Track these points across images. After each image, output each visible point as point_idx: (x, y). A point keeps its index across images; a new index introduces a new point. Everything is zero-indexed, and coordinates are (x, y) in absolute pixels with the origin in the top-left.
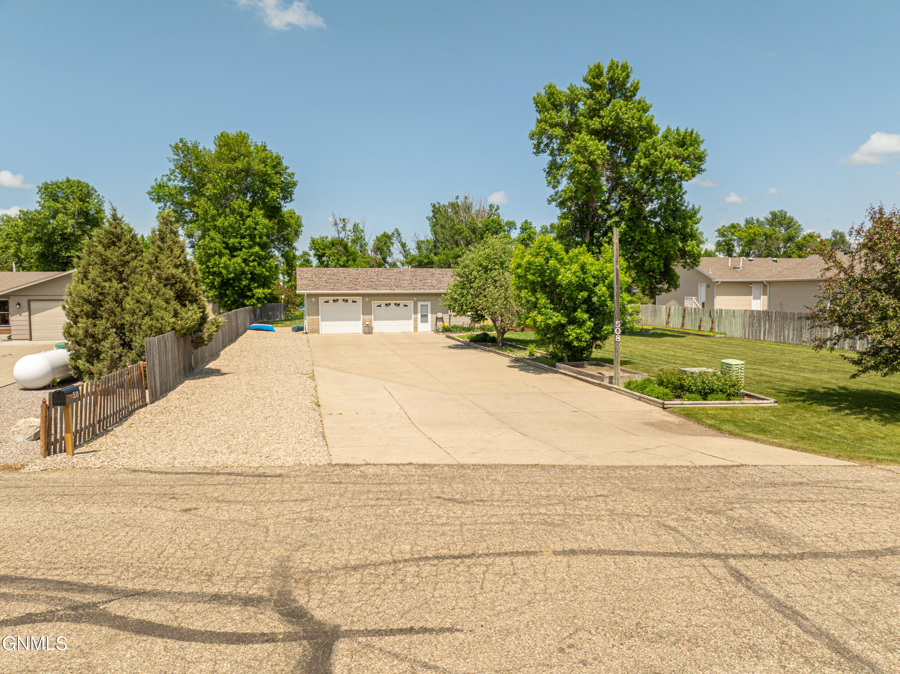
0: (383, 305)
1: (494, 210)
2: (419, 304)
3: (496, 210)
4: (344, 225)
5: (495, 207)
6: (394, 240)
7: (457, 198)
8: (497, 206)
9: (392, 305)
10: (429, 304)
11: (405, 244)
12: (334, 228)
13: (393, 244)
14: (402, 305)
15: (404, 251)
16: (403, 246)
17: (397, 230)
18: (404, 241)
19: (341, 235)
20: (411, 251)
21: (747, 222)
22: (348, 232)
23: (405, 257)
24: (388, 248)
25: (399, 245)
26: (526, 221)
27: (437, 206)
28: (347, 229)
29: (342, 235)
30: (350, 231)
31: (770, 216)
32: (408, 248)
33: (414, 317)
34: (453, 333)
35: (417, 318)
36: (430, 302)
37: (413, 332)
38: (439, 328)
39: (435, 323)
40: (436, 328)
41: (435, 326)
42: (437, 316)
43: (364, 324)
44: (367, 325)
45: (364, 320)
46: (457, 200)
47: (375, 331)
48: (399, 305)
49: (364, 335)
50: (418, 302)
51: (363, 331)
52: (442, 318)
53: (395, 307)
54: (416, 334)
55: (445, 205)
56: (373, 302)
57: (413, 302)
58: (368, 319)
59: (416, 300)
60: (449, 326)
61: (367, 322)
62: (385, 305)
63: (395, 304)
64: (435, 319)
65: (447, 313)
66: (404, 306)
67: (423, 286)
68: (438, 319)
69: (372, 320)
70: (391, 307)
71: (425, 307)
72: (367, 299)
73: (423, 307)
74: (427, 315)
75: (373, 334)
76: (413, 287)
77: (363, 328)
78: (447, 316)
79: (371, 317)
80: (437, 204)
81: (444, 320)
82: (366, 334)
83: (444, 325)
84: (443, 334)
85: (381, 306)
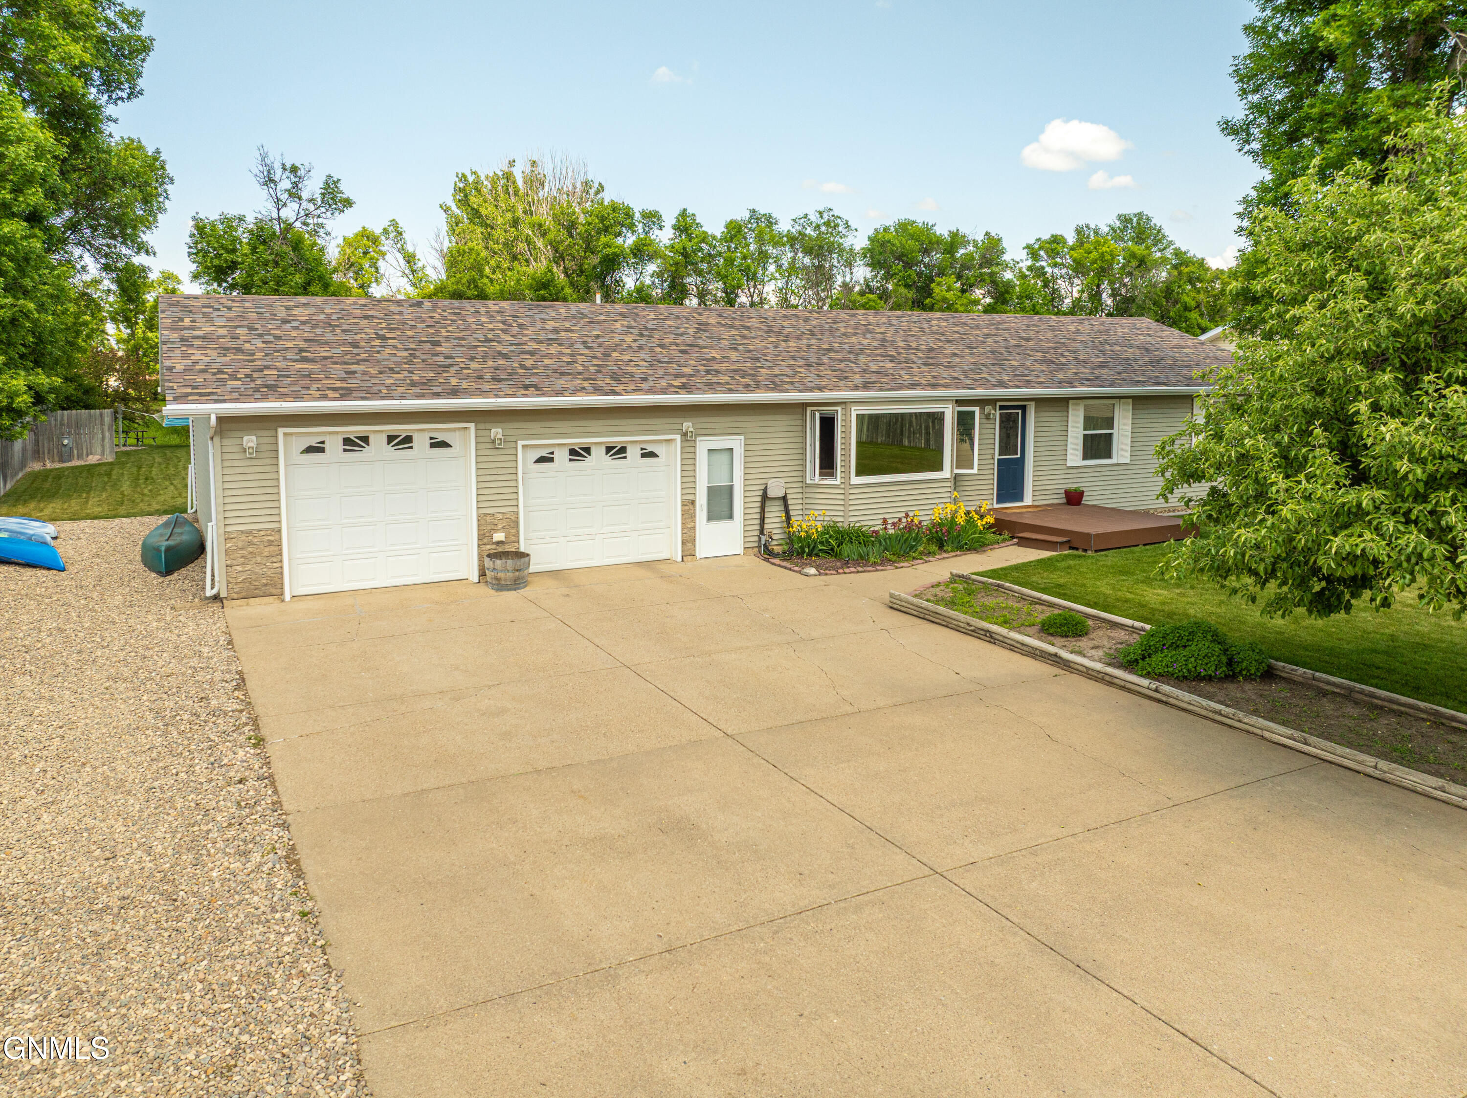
0: (562, 456)
1: (592, 191)
2: (703, 445)
3: (597, 192)
4: (295, 185)
5: (596, 185)
6: (386, 245)
7: (512, 163)
8: (600, 184)
9: (598, 453)
10: (737, 443)
11: (413, 256)
12: (264, 192)
13: (383, 254)
14: (633, 453)
15: (413, 272)
16: (410, 259)
17: (394, 223)
18: (410, 248)
19: (284, 213)
20: (429, 271)
21: (1079, 231)
22: (305, 204)
23: (414, 285)
24: (374, 265)
25: (400, 257)
26: (685, 210)
27: (471, 179)
28: (305, 195)
29: (289, 212)
30: (311, 200)
31: (1118, 223)
32: (420, 265)
33: (683, 501)
34: (847, 564)
35: (693, 503)
36: (742, 437)
37: (680, 559)
38: (774, 537)
39: (758, 516)
40: (763, 537)
41: (757, 533)
42: (765, 491)
43: (485, 541)
44: (498, 543)
45: (483, 522)
46: (513, 169)
47: (532, 569)
48: (623, 450)
49: (492, 592)
50: (698, 439)
51: (482, 574)
52: (784, 499)
53: (607, 460)
54: (689, 564)
55: (487, 177)
56: (520, 443)
57: (678, 437)
58: (501, 516)
59: (691, 429)
60: (826, 531)
61: (496, 531)
62: (567, 452)
63: (609, 449)
64: (758, 504)
65: (800, 479)
66: (644, 456)
67: (708, 372)
68: (768, 503)
69: (517, 523)
70: (590, 461)
71: (725, 457)
72: (500, 430)
73: (716, 457)
74: (731, 488)
75: (527, 589)
76: (677, 376)
77: (480, 559)
78: (800, 490)
79: (514, 509)
80: (468, 174)
81: (791, 508)
82: (502, 590)
83: (795, 528)
84: (813, 571)
85: (551, 460)
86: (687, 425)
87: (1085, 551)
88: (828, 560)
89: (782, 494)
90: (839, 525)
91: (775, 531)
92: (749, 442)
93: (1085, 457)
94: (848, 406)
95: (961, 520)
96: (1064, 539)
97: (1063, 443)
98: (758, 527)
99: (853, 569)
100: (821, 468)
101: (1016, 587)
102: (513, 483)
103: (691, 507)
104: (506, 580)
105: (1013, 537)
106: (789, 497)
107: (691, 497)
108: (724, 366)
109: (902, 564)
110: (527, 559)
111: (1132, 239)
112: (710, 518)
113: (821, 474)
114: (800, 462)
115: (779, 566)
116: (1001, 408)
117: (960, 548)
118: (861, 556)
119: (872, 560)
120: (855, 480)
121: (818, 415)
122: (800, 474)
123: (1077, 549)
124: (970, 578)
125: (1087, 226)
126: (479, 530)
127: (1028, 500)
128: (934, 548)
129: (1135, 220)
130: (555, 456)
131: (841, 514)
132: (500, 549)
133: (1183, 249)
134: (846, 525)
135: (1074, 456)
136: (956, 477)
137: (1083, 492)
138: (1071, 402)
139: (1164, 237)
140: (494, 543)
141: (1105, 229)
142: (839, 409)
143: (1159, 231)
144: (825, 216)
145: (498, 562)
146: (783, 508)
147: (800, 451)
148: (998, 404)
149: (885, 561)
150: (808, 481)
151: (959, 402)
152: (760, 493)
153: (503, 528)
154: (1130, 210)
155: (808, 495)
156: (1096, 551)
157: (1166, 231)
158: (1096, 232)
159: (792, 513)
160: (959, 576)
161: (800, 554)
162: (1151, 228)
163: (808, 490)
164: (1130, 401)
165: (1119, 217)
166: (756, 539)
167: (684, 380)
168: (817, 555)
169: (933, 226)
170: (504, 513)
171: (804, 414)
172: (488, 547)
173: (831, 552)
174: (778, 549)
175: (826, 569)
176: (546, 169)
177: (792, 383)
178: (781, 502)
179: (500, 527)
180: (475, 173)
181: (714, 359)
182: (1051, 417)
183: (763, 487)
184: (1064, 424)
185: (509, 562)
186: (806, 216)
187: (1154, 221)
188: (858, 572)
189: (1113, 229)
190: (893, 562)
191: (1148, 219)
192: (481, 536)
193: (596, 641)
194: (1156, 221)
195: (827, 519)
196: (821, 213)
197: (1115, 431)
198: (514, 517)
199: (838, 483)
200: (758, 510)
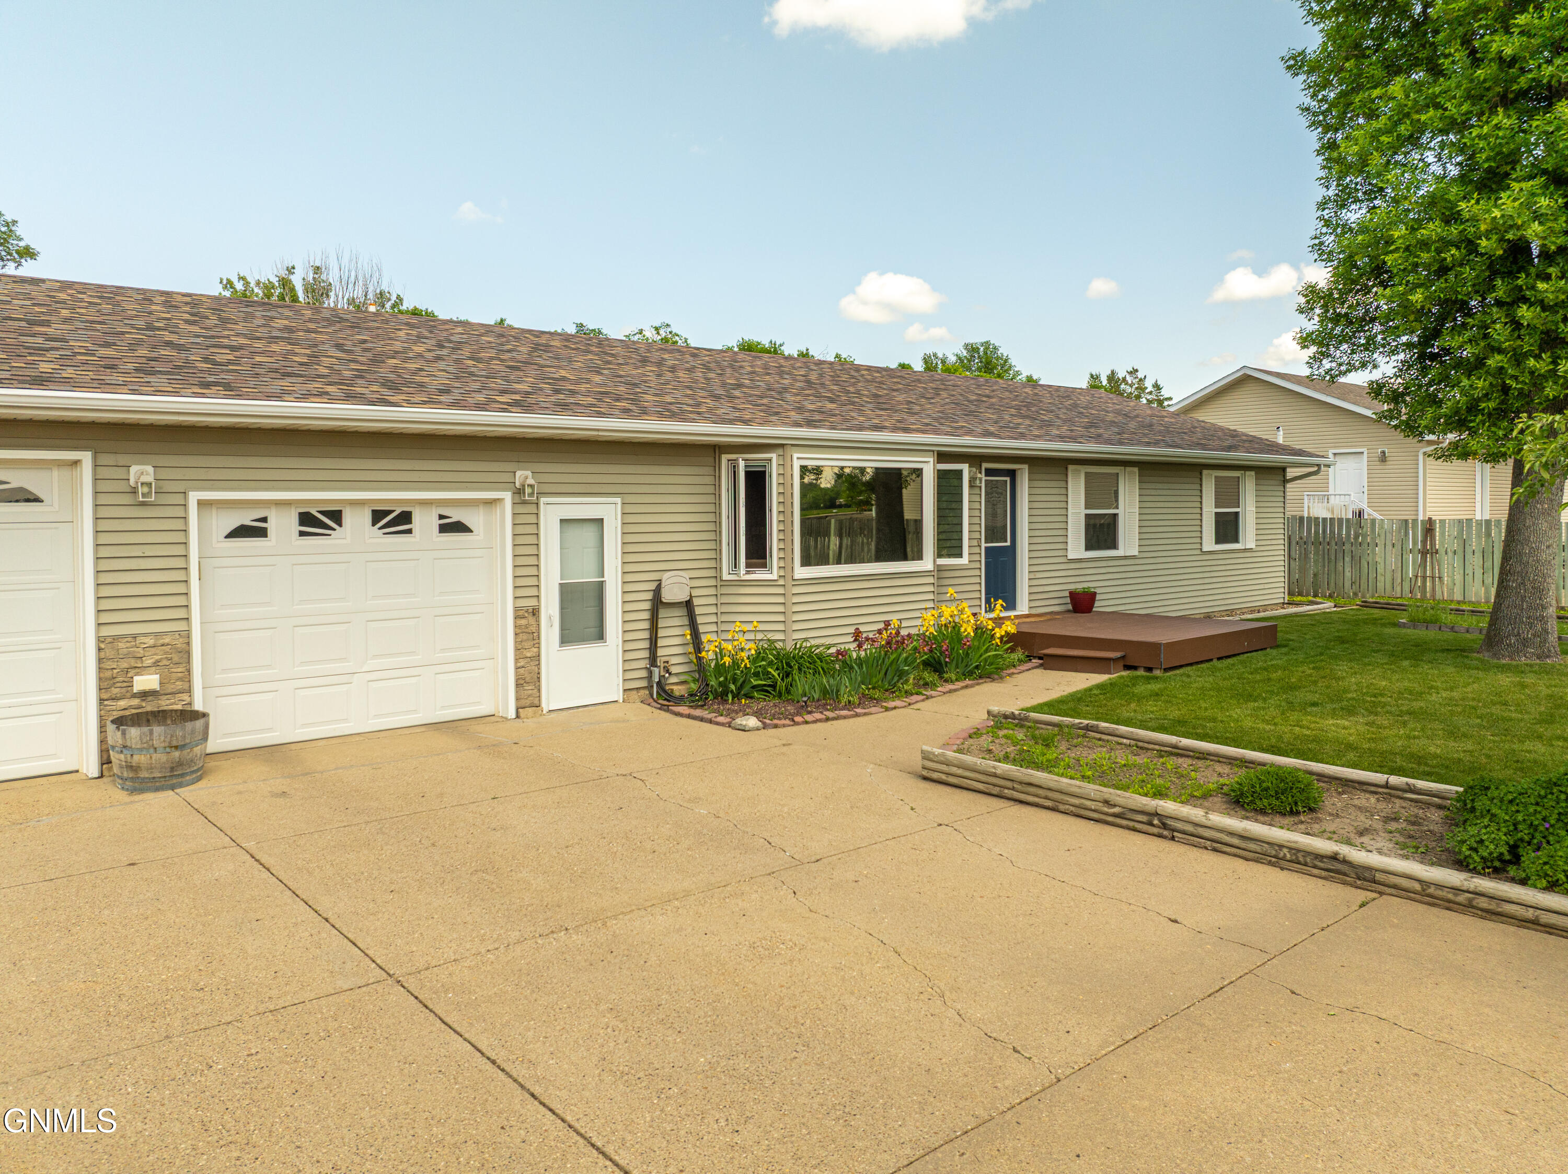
0: (283, 526)
2: (552, 511)
5: (394, 298)
7: (291, 270)
8: (398, 297)
9: (356, 521)
10: (609, 510)
14: (425, 522)
21: (927, 360)
27: (239, 286)
31: (965, 353)
33: (516, 609)
34: (803, 708)
35: (535, 612)
36: (618, 500)
37: (512, 714)
38: (674, 670)
39: (646, 635)
40: (656, 671)
41: (644, 664)
42: (657, 591)
43: (115, 691)
44: (144, 695)
45: (109, 653)
46: (292, 277)
47: (214, 744)
48: (405, 518)
49: (122, 796)
50: (543, 500)
51: (105, 761)
52: (688, 605)
53: (375, 536)
54: (530, 720)
55: (258, 283)
56: (194, 497)
57: (507, 496)
58: (150, 641)
59: (531, 481)
60: (759, 656)
61: (140, 670)
62: (295, 519)
63: (377, 516)
64: (646, 615)
65: (712, 573)
66: (444, 529)
67: (557, 391)
68: (662, 613)
69: (187, 653)
70: (341, 537)
71: (589, 533)
72: (150, 469)
73: (575, 532)
74: (600, 586)
75: (200, 784)
76: (503, 392)
77: (102, 729)
78: (712, 591)
79: (182, 626)
80: (235, 280)
81: (700, 620)
82: (142, 791)
83: (709, 655)
84: (752, 722)
85: (261, 533)
86: (524, 475)
87: (1150, 669)
88: (770, 704)
89: (684, 597)
90: (779, 645)
91: (674, 660)
92: (629, 509)
93: (1088, 548)
94: (789, 450)
95: (968, 630)
96: (1118, 654)
97: (1062, 525)
98: (646, 654)
99: (818, 716)
100: (748, 557)
101: (1123, 729)
102: (180, 576)
103: (532, 620)
104: (150, 768)
105: (1029, 658)
106: (696, 602)
107: (532, 602)
108: (583, 387)
109: (891, 704)
110: (199, 723)
111: (979, 369)
112: (565, 640)
113: (748, 566)
114: (712, 545)
115: (689, 716)
116: (989, 472)
117: (969, 674)
118: (825, 692)
119: (844, 699)
120: (802, 572)
121: (742, 464)
122: (712, 564)
123: (1135, 668)
124: (1026, 719)
125: (935, 355)
126: (100, 669)
127: (1023, 608)
128: (928, 676)
129: (982, 349)
130: (271, 526)
131: (781, 627)
132: (149, 707)
133: (1035, 378)
134: (789, 646)
135: (1076, 548)
136: (940, 569)
137: (1095, 594)
138: (1071, 468)
139: (1010, 367)
140: (134, 696)
141: (952, 359)
142: (774, 456)
143: (1006, 361)
144: (662, 332)
145: (134, 732)
146: (686, 621)
147: (711, 527)
148: (985, 465)
149: (866, 700)
150: (726, 576)
151: (942, 457)
152: (649, 596)
153: (156, 664)
154: (977, 339)
155: (725, 599)
156: (1166, 670)
157: (1013, 361)
158: (943, 362)
159: (702, 629)
160: (1006, 717)
161: (722, 696)
162: (998, 358)
163: (725, 590)
164: (1136, 470)
165: (966, 345)
166: (644, 674)
167: (517, 397)
168: (748, 696)
169: (781, 345)
170: (157, 635)
171: (717, 466)
172: (122, 703)
173: (770, 689)
174: (678, 690)
175: (773, 717)
176: (332, 276)
177: (699, 413)
178: (683, 612)
179: (148, 662)
180: (241, 278)
181: (564, 379)
182: (1048, 487)
183: (653, 586)
184: (1063, 498)
185: (158, 730)
186: (641, 332)
187: (1001, 351)
188: (828, 719)
189: (960, 358)
190: (878, 701)
191: (995, 348)
192: (105, 683)
193: (325, 904)
194: (1003, 351)
195: (760, 636)
196: (657, 329)
197: (1120, 511)
198: (180, 643)
199: (774, 576)
200: (646, 625)
